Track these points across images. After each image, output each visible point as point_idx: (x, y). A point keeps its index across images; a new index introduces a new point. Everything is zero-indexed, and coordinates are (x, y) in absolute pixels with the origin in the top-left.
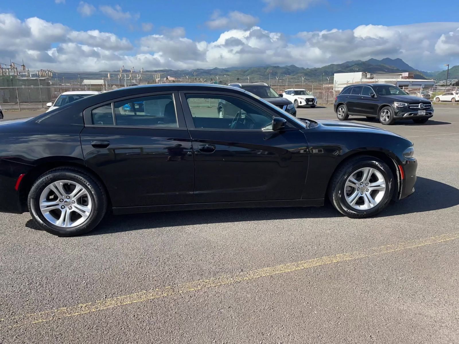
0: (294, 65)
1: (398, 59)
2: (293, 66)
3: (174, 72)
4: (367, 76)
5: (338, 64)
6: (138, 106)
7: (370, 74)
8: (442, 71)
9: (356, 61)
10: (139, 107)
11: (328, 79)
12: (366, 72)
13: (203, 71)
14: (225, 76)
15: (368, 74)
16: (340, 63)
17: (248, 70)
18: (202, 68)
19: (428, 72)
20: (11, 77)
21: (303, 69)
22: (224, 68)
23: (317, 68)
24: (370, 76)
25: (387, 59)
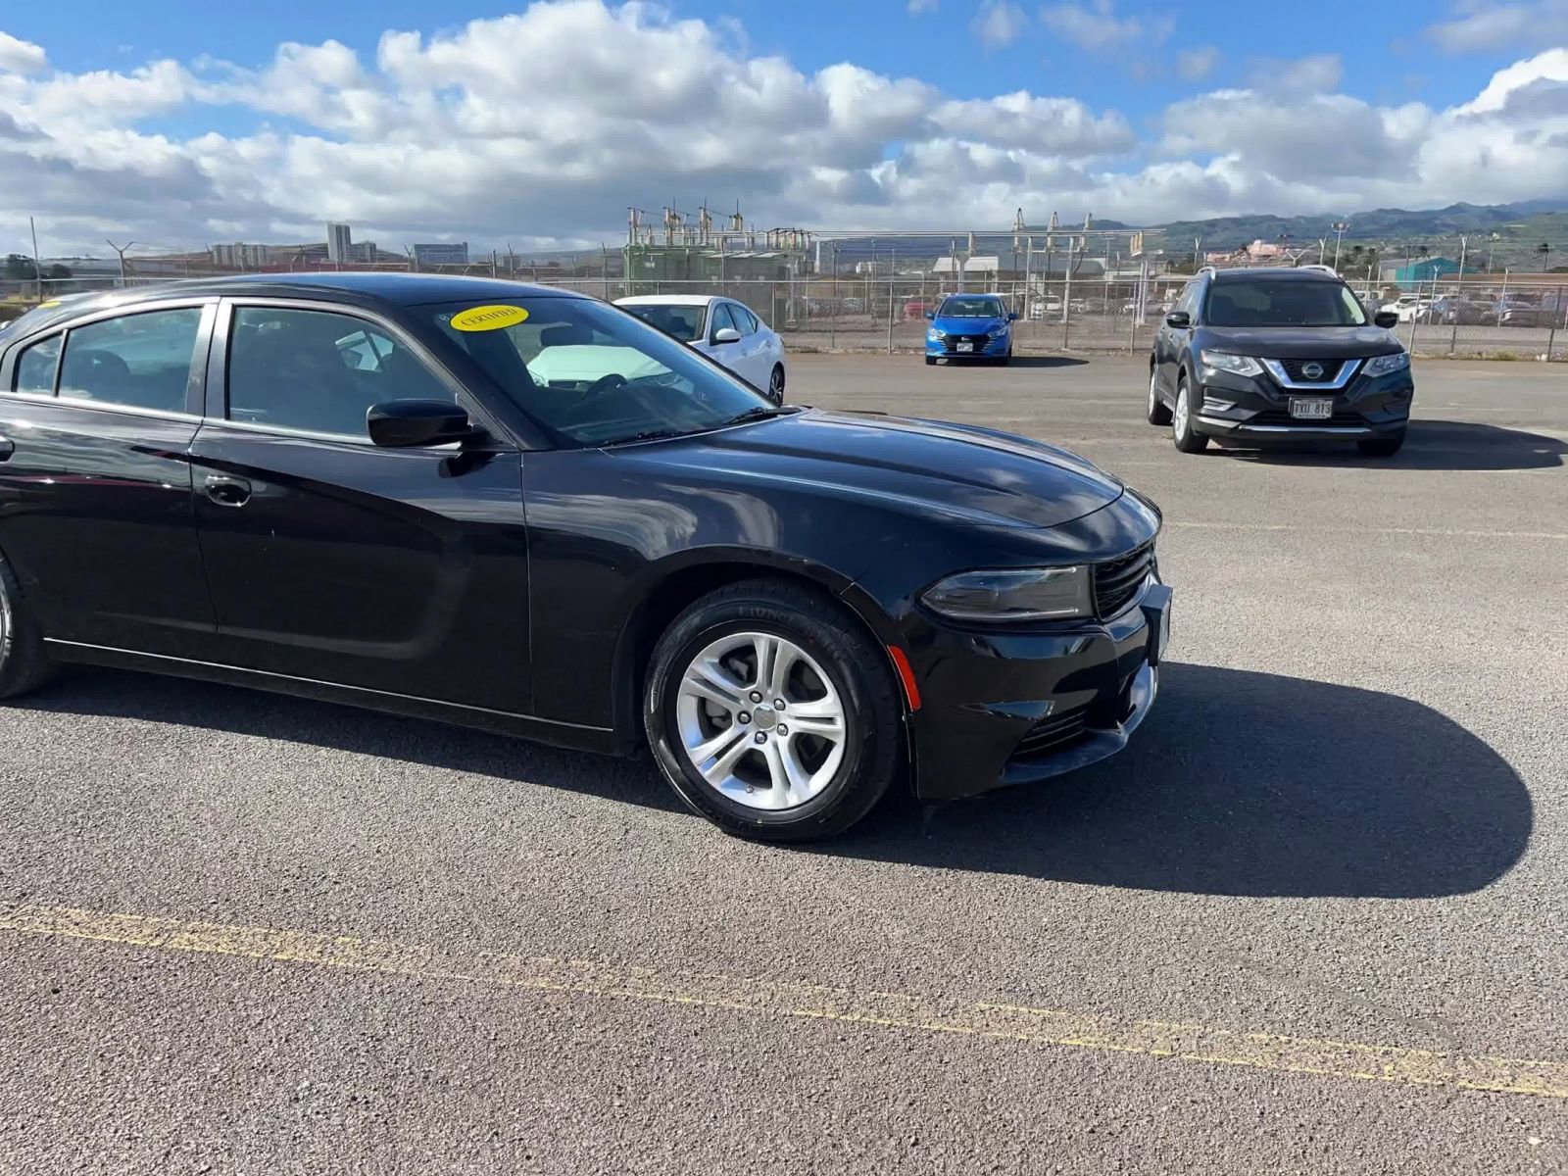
3: (1283, 223)
6: (971, 345)
10: (974, 347)
13: (1397, 218)
14: (1495, 235)
18: (1398, 208)
20: (687, 251)
22: (1494, 205)
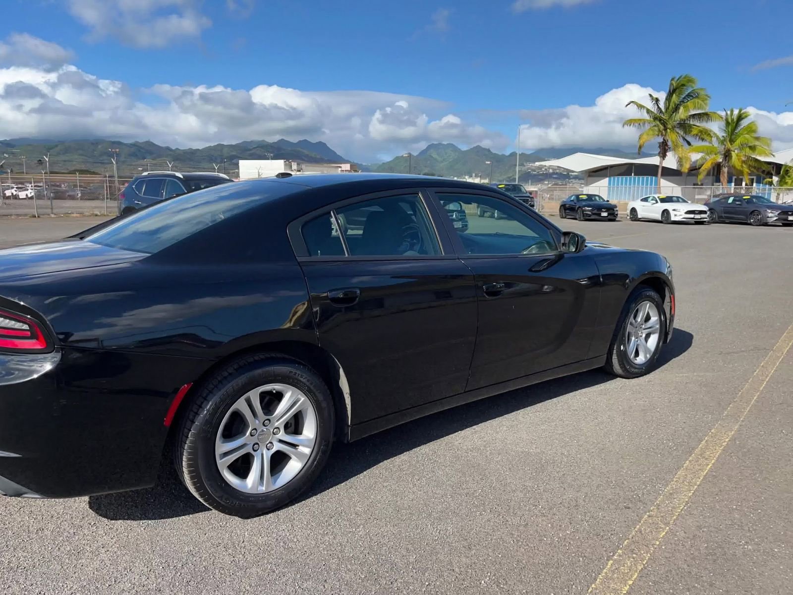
0: (151, 141)
1: (320, 142)
2: (149, 144)
4: (291, 166)
5: (230, 144)
7: (296, 163)
8: (381, 163)
9: (259, 141)
11: (216, 168)
12: (290, 161)
15: (293, 163)
16: (234, 143)
17: (57, 146)
19: (364, 164)
21: (168, 149)
23: (194, 148)
24: (297, 167)
25: (305, 141)
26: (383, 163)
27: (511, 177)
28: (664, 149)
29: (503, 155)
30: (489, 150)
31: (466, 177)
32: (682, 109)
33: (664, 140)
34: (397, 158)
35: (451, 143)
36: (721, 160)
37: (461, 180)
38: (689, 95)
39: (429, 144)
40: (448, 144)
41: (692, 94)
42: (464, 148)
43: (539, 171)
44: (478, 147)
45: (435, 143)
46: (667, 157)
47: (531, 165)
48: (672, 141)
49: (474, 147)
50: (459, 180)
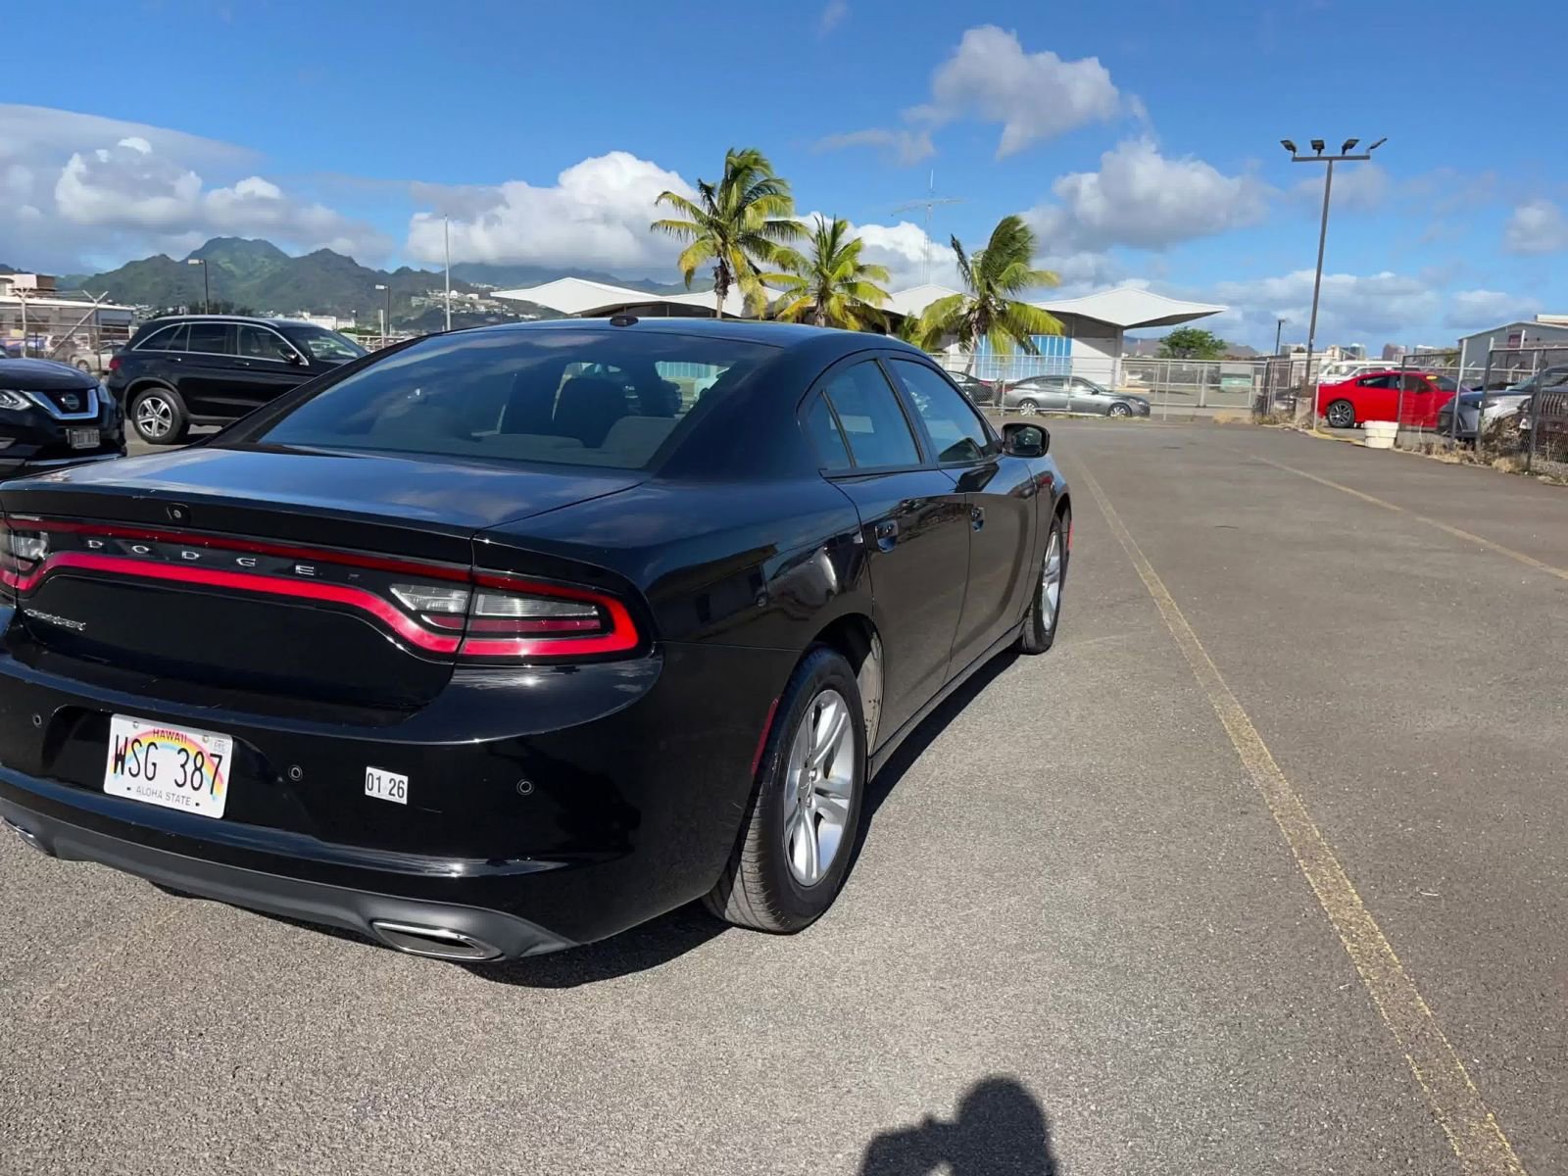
8: (92, 275)
26: (98, 275)
27: (401, 318)
28: (723, 280)
29: (382, 272)
30: (350, 260)
31: (305, 314)
32: (749, 211)
33: (722, 261)
34: (132, 264)
35: (263, 238)
36: (814, 305)
37: (294, 320)
38: (758, 189)
39: (210, 238)
40: (255, 241)
41: (763, 187)
42: (295, 252)
43: (460, 307)
44: (326, 251)
45: (224, 237)
46: (728, 295)
47: (441, 294)
48: (735, 266)
49: (317, 253)
50: (288, 320)
